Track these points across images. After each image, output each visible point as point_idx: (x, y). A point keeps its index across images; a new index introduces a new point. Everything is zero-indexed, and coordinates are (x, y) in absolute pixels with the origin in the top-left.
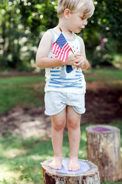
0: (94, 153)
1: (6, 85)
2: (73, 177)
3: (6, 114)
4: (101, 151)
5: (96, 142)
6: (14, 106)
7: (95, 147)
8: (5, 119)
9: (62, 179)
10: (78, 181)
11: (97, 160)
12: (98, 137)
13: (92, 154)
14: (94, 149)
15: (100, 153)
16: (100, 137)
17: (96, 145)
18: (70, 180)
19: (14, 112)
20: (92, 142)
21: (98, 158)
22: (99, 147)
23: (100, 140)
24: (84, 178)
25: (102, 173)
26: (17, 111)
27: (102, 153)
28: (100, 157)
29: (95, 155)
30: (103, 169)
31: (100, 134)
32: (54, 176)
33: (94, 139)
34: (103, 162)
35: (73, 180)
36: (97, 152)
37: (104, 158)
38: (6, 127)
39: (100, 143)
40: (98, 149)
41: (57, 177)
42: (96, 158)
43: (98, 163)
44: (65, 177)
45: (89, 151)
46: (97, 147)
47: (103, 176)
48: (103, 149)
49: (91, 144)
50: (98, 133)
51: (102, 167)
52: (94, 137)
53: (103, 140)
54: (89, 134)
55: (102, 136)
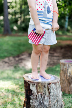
0: (64, 75)
1: (20, 40)
2: (41, 83)
3: (18, 56)
4: (69, 74)
5: (65, 69)
6: (23, 52)
7: (65, 72)
8: (17, 59)
9: (34, 84)
10: (45, 86)
11: (66, 80)
12: (67, 65)
13: (63, 77)
14: (64, 73)
15: (68, 76)
16: (68, 66)
17: (66, 71)
18: (40, 85)
19: (23, 55)
20: (63, 69)
21: (67, 79)
22: (67, 72)
23: (68, 67)
24: (49, 84)
25: (69, 88)
26: (25, 55)
27: (69, 76)
28: (68, 78)
29: (65, 77)
30: (70, 86)
31: (68, 64)
32: (29, 81)
33: (64, 67)
34: (70, 82)
35: (41, 85)
36: (66, 75)
37: (70, 79)
38: (17, 63)
39: (68, 69)
40: (66, 73)
41: (31, 82)
42: (65, 79)
43: (67, 82)
44: (36, 83)
45: (61, 74)
46: (66, 72)
47: (69, 90)
48: (70, 73)
49: (63, 70)
50: (67, 63)
51: (69, 85)
52: (65, 66)
53: (70, 68)
54: (62, 63)
55: (70, 65)
